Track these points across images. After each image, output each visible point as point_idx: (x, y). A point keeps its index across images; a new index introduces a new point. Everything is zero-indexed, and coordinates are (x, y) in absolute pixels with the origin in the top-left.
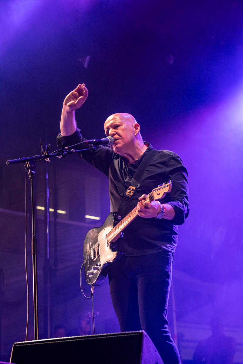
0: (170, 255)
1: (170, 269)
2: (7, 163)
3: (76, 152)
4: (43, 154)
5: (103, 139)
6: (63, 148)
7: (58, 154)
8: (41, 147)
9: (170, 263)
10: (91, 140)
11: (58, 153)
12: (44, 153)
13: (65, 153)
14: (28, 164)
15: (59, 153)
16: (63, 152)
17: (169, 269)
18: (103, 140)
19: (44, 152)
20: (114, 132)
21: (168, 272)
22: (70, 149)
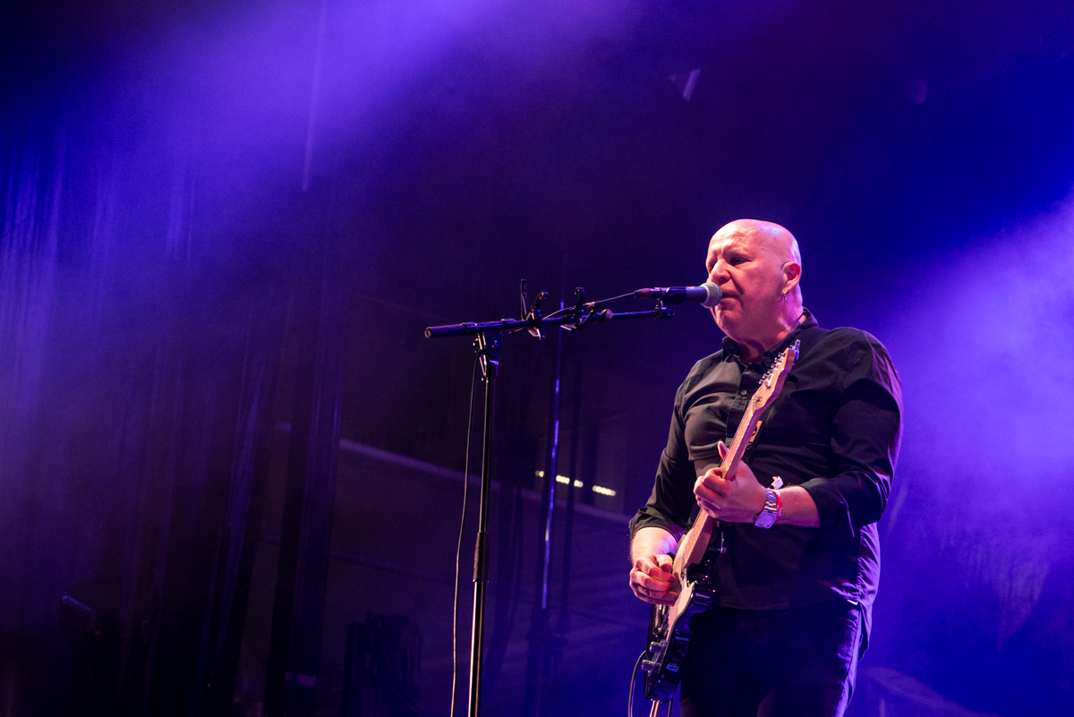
0: (856, 618)
1: (850, 654)
2: (427, 334)
3: (614, 317)
4: (525, 317)
5: (692, 288)
6: (580, 306)
7: (565, 318)
8: (520, 297)
9: (853, 638)
10: (658, 289)
11: (566, 316)
12: (528, 314)
13: (583, 319)
14: (481, 341)
15: (569, 317)
16: (579, 315)
17: (849, 656)
18: (691, 291)
19: (529, 311)
20: (728, 275)
21: (844, 662)
22: (598, 308)
